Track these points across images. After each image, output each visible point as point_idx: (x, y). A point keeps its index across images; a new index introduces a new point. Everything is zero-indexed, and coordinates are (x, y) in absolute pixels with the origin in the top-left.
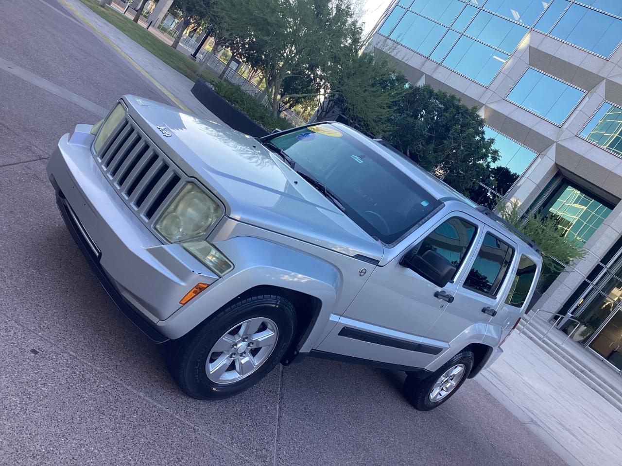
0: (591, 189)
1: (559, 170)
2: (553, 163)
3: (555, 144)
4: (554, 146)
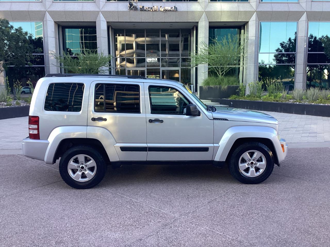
0: (78, 25)
1: (58, 24)
2: (53, 23)
3: (47, 12)
4: (47, 13)
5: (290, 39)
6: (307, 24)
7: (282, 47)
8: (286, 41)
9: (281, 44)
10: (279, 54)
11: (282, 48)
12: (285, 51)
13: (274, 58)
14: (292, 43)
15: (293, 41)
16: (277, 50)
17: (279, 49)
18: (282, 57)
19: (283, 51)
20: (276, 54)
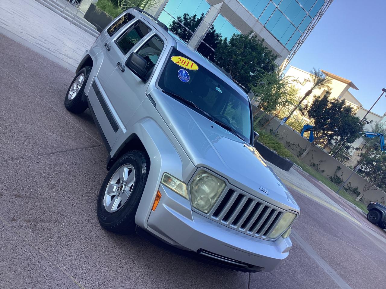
5: (195, 16)
6: (217, 13)
7: (184, 18)
8: (191, 15)
9: (185, 14)
10: (178, 24)
11: (183, 20)
12: (184, 24)
13: (172, 24)
14: (194, 20)
15: (196, 20)
16: (178, 18)
17: (181, 18)
18: (178, 27)
19: (183, 22)
20: (176, 21)
